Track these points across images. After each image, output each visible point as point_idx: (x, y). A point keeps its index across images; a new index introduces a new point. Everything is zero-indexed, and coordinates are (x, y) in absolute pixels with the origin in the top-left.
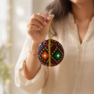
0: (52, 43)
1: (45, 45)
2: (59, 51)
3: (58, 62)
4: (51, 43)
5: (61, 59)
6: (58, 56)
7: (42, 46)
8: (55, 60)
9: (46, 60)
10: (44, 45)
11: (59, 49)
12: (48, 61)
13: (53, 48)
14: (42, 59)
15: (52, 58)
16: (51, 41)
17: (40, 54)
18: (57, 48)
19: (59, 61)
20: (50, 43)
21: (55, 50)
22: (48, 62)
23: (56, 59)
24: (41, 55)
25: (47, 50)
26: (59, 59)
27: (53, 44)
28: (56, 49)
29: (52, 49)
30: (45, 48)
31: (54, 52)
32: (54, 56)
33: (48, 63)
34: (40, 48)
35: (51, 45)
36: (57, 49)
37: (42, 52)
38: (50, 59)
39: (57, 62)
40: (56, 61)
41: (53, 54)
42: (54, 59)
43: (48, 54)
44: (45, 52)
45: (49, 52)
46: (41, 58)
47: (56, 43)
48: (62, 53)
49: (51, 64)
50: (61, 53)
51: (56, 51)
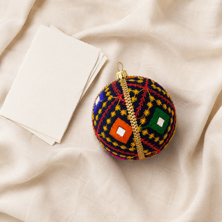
0: (133, 88)
1: (113, 99)
2: (161, 107)
3: (165, 140)
4: (130, 90)
5: (169, 128)
6: (161, 122)
7: (104, 104)
8: (153, 139)
9: (128, 145)
10: (110, 98)
11: (159, 102)
12: (133, 144)
13: (141, 104)
14: (115, 144)
15: (145, 132)
16: (128, 82)
17: (105, 128)
18: (152, 98)
19: (166, 136)
20: (126, 91)
21: (147, 108)
22: (135, 147)
23: (157, 135)
24: (107, 134)
25: (123, 112)
26: (166, 131)
27: (136, 92)
28: (150, 105)
29: (139, 107)
30: (118, 108)
31: (147, 113)
32: (149, 126)
33: (136, 152)
34: (100, 111)
35: (132, 95)
36: (154, 103)
37: (109, 121)
38: (137, 139)
39: (161, 142)
40: (157, 139)
41: (143, 121)
42: (152, 136)
43: (130, 124)
44: (119, 120)
45: (132, 117)
46: (108, 139)
47: (143, 84)
48: (169, 110)
49: (145, 152)
50: (166, 111)
51: (152, 111)
